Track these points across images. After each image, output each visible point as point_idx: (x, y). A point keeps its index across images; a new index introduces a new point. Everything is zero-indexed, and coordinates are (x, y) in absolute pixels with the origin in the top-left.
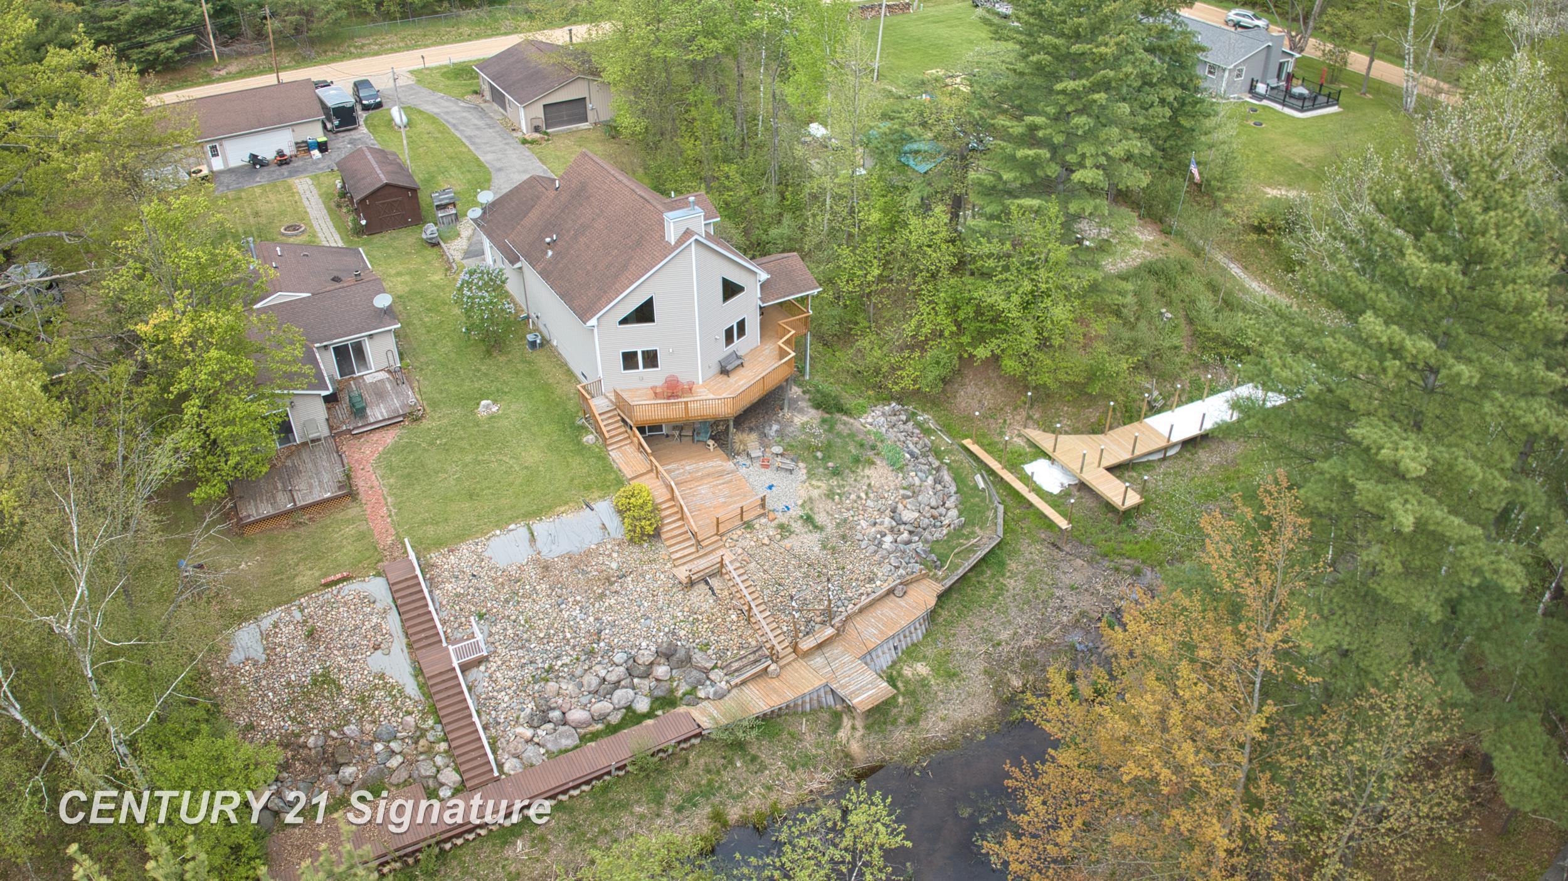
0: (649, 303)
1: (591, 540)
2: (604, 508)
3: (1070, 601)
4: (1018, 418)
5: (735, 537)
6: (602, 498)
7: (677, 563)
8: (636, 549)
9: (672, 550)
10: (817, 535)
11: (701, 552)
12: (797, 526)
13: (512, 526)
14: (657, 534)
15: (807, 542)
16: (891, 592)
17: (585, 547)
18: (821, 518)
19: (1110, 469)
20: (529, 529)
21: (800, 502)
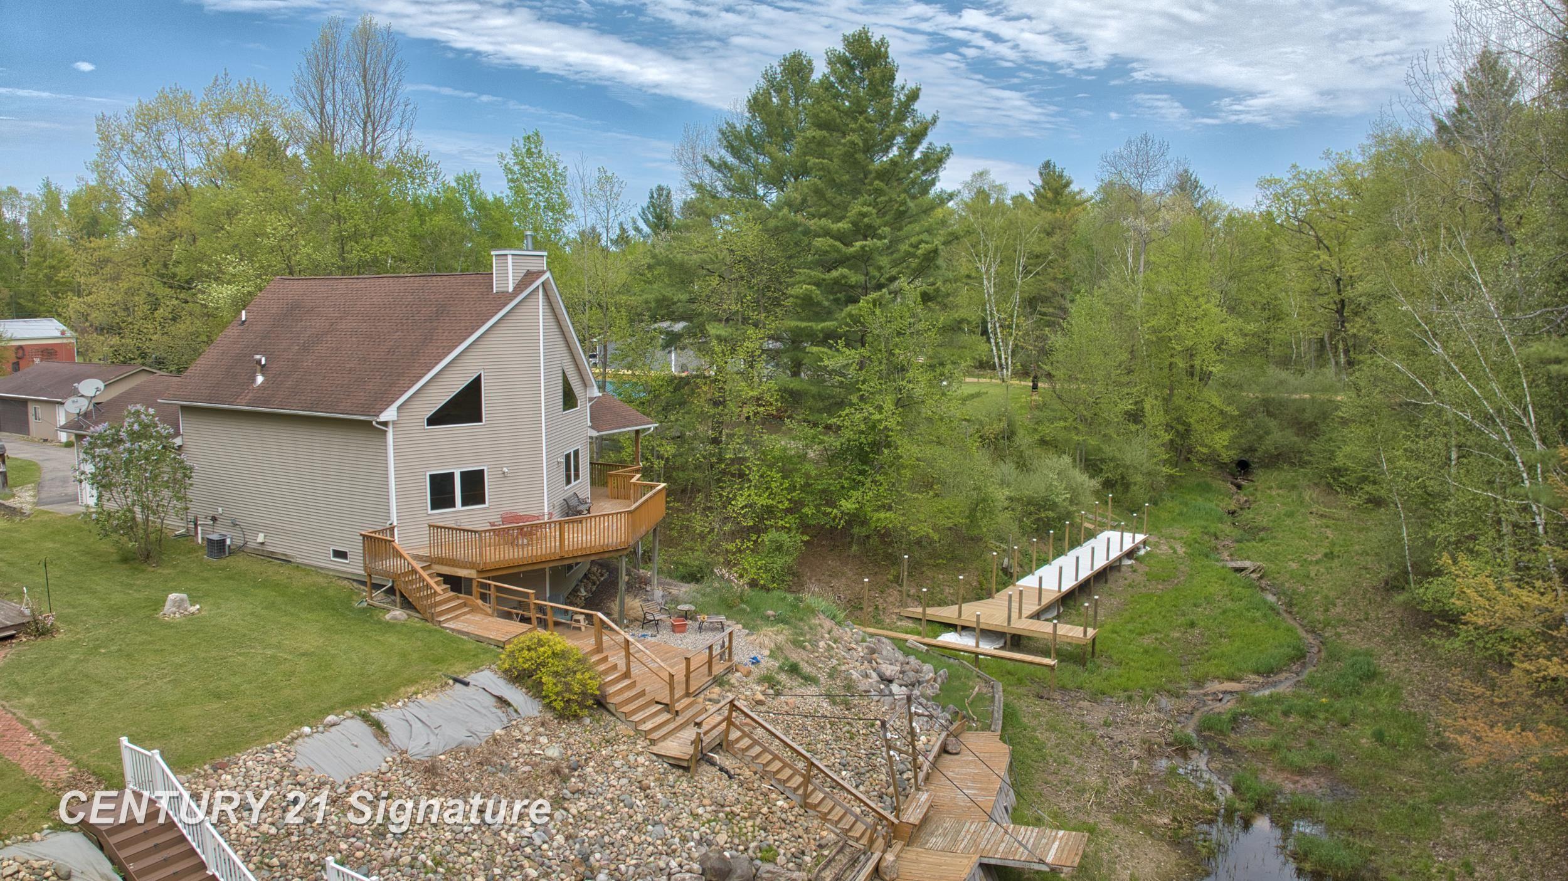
0: (474, 388)
1: (492, 724)
2: (488, 679)
3: (1119, 735)
4: (891, 599)
5: (714, 696)
6: (477, 668)
7: (655, 735)
8: (576, 728)
9: (636, 718)
10: (813, 689)
11: (680, 720)
12: (783, 677)
13: (331, 718)
14: (601, 703)
15: (811, 699)
16: (944, 750)
17: (485, 735)
18: (806, 668)
19: (1031, 617)
20: (365, 717)
21: (767, 652)
